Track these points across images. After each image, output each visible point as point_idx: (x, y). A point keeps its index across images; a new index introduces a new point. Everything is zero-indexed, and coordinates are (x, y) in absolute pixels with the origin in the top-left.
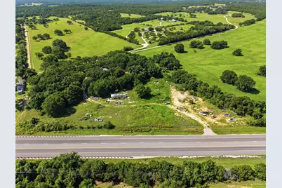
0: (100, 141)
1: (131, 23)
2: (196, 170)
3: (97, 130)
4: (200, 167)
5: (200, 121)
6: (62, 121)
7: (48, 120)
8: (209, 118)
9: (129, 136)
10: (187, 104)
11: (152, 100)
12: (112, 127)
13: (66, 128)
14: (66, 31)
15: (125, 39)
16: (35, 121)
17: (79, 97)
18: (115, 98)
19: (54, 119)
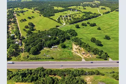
0: (49, 63)
1: (58, 12)
2: (78, 72)
3: (48, 59)
4: (79, 71)
5: (81, 57)
6: (37, 56)
7: (32, 56)
8: (84, 55)
9: (58, 62)
10: (78, 50)
11: (66, 49)
12: (53, 58)
13: (38, 59)
14: (32, 17)
15: (56, 21)
16: (28, 57)
17: (41, 48)
18: (53, 48)
19: (34, 56)
